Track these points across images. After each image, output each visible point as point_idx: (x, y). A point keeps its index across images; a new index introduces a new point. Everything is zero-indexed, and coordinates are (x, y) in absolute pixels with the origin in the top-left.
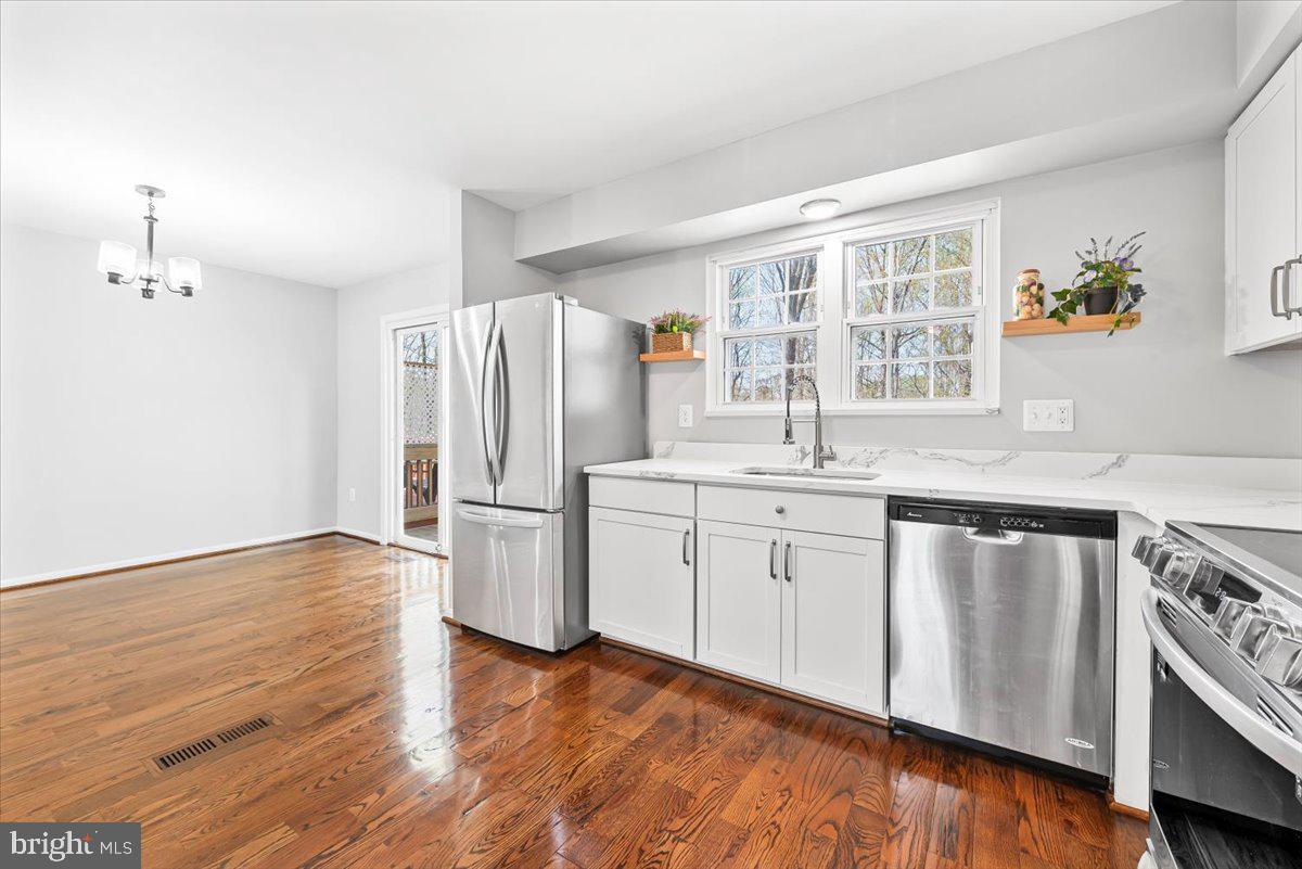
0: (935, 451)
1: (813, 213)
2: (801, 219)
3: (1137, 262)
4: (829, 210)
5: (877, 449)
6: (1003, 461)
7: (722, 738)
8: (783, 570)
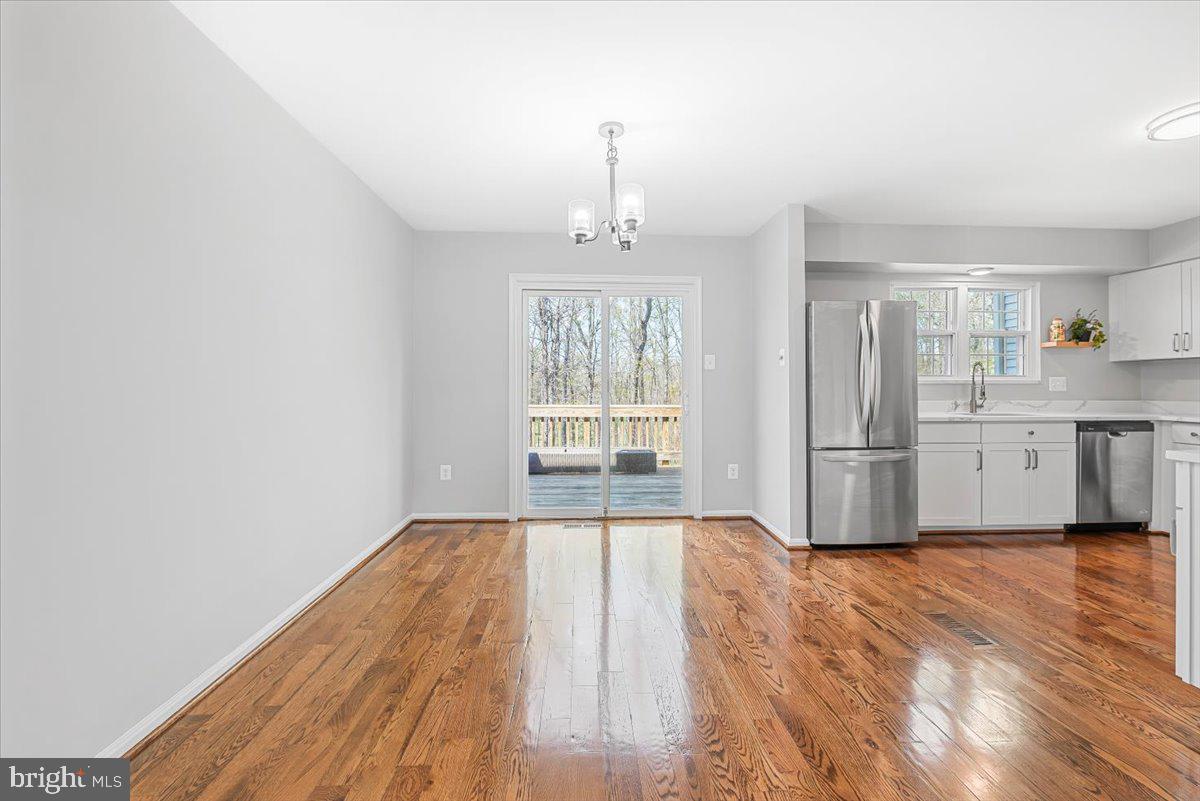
3: (1084, 316)
8: (1032, 464)
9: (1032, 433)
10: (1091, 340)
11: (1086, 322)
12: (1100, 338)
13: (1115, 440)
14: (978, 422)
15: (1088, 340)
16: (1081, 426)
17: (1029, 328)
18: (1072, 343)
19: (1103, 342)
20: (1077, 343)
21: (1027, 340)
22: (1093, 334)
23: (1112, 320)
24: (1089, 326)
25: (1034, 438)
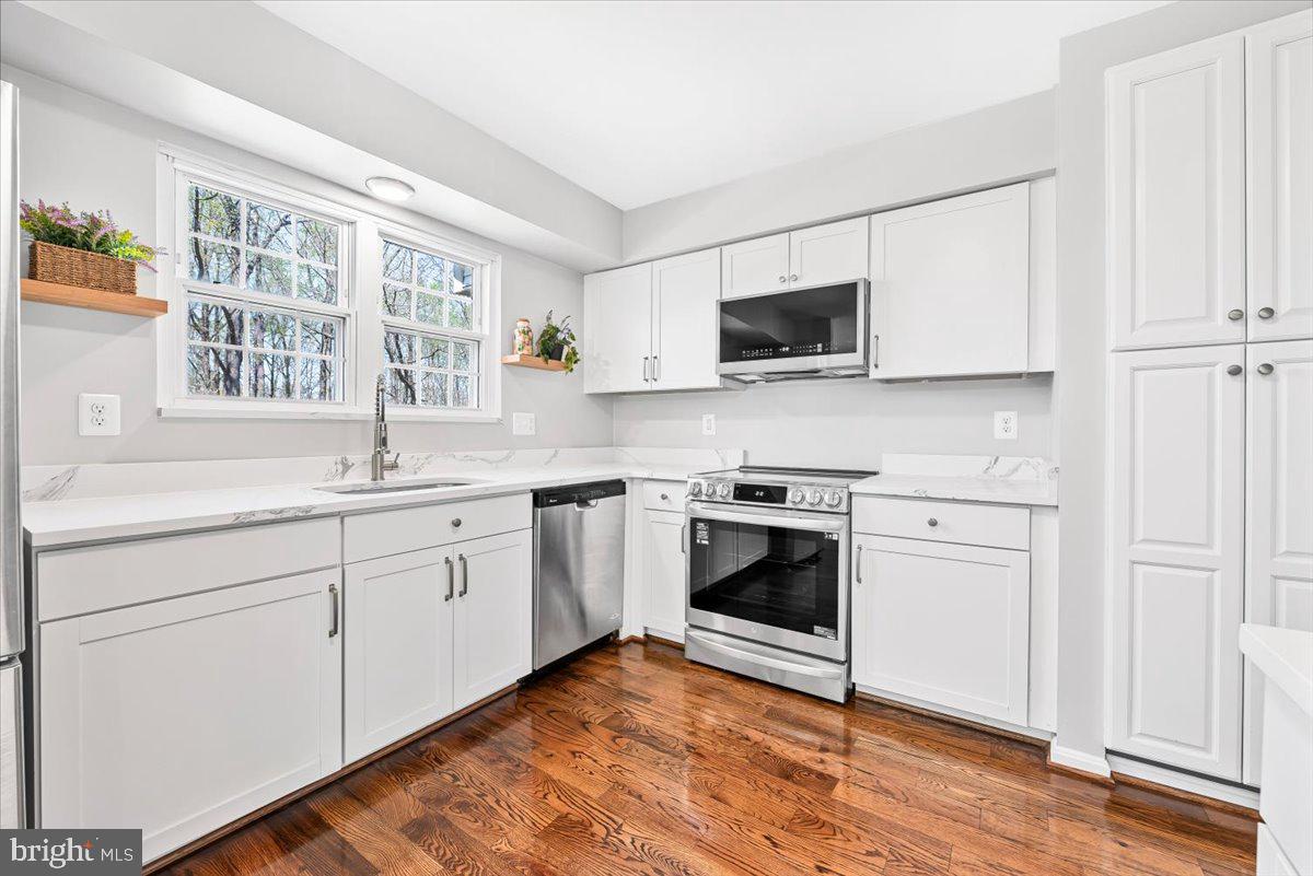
0: (467, 453)
1: (379, 190)
2: (363, 189)
3: (556, 322)
4: (398, 195)
5: (425, 455)
6: (507, 458)
7: (482, 784)
8: (458, 587)
9: (457, 524)
10: (563, 360)
11: (558, 330)
12: (573, 358)
13: (587, 511)
14: (332, 515)
15: (560, 360)
16: (542, 498)
17: (486, 331)
18: (541, 359)
19: (576, 362)
20: (546, 361)
21: (482, 349)
22: (566, 350)
23: (587, 335)
24: (560, 336)
25: (462, 532)
